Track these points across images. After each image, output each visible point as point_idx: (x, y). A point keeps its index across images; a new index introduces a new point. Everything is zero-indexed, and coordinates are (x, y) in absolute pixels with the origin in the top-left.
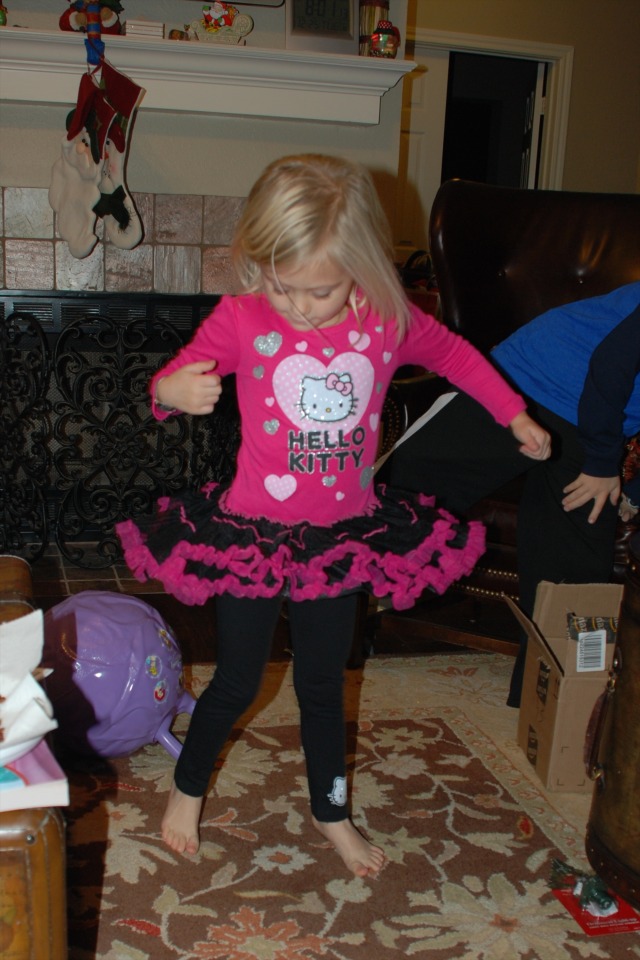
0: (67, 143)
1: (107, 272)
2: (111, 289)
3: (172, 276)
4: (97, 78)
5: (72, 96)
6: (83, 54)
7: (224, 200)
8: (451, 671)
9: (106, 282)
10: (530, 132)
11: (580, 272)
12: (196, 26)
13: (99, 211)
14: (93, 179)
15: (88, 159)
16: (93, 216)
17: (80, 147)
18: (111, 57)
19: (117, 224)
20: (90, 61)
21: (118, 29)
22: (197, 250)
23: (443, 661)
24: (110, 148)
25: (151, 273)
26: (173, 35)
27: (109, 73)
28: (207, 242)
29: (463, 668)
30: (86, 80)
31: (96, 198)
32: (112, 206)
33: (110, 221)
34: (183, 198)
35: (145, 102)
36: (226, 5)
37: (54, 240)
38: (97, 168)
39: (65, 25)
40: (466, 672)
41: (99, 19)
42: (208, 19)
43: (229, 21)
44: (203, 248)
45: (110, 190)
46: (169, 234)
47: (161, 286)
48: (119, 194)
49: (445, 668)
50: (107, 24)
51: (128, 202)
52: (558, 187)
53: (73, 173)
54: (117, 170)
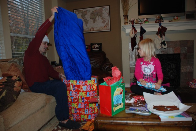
0: (157, 36)
1: (161, 51)
2: (162, 54)
3: (170, 51)
4: (161, 28)
5: (157, 30)
6: (159, 25)
7: (177, 41)
9: (161, 53)
12: (173, 20)
13: (161, 44)
14: (160, 40)
15: (160, 37)
16: (160, 45)
18: (162, 25)
19: (164, 45)
20: (160, 26)
21: (163, 22)
22: (173, 48)
24: (163, 36)
25: (167, 51)
26: (169, 21)
27: (162, 27)
28: (175, 47)
30: (159, 28)
31: (161, 42)
32: (163, 43)
34: (171, 41)
35: (167, 30)
36: (177, 17)
38: (161, 39)
39: (156, 22)
41: (160, 21)
42: (174, 19)
43: (177, 19)
45: (163, 41)
46: (169, 46)
47: (168, 53)
48: (164, 41)
50: (161, 21)
51: (165, 42)
53: (157, 39)
54: (164, 39)
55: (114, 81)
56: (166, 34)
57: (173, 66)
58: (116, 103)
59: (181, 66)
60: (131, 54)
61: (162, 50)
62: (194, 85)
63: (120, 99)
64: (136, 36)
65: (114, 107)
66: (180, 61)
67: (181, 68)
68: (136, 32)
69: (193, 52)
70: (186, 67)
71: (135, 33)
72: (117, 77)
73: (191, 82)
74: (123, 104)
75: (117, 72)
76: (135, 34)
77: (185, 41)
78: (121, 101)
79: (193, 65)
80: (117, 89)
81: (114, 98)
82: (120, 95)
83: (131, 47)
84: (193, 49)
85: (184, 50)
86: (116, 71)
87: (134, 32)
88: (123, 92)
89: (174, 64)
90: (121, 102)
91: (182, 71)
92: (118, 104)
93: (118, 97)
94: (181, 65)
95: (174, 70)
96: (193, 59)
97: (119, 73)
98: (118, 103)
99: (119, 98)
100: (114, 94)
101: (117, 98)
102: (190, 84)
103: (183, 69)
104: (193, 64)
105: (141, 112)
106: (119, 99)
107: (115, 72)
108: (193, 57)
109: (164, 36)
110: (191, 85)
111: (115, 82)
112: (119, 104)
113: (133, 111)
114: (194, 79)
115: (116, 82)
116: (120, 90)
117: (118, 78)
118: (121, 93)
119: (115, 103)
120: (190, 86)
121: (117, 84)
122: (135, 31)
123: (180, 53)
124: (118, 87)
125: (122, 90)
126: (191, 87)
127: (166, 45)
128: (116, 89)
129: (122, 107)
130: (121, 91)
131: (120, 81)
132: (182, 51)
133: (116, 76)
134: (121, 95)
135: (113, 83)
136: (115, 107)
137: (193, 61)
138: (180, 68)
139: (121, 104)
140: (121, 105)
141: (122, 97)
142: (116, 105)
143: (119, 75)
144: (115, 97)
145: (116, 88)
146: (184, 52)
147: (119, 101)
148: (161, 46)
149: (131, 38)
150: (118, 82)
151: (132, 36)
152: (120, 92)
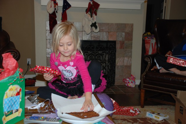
0: (86, 14)
2: (92, 40)
3: (103, 37)
4: (91, 3)
5: (87, 6)
7: (112, 24)
8: (162, 109)
9: (91, 38)
10: (163, 10)
11: (183, 34)
13: (92, 26)
14: (91, 21)
15: (90, 17)
16: (90, 27)
17: (88, 15)
19: (95, 28)
22: (107, 33)
23: (160, 107)
24: (94, 15)
25: (99, 37)
27: (94, 2)
28: (109, 31)
29: (164, 108)
30: (90, 3)
31: (91, 24)
32: (94, 25)
33: (94, 28)
34: (104, 24)
35: (100, 7)
37: (82, 31)
38: (91, 19)
40: (165, 109)
44: (109, 32)
45: (94, 22)
46: (102, 30)
47: (101, 39)
48: (95, 23)
49: (161, 108)
51: (97, 24)
52: (169, 19)
53: (87, 19)
54: (96, 19)
55: (6, 75)
56: (98, 13)
57: (105, 56)
58: (9, 110)
59: (117, 58)
60: (48, 38)
61: (92, 35)
62: (132, 82)
63: (16, 103)
64: (57, 12)
65: (4, 116)
66: (116, 51)
67: (117, 61)
68: (57, 6)
69: (131, 40)
70: (123, 59)
71: (55, 7)
72: (11, 69)
73: (128, 79)
74: (21, 110)
75: (10, 61)
76: (55, 9)
77: (122, 24)
78: (17, 105)
79: (131, 57)
80: (10, 88)
81: (4, 102)
82: (15, 97)
83: (48, 28)
84: (132, 36)
85: (121, 37)
86: (8, 59)
87: (53, 5)
88: (21, 93)
89: (107, 55)
90: (18, 108)
91: (118, 65)
92: (12, 111)
93: (11, 99)
94: (117, 55)
95: (107, 62)
96: (132, 48)
97: (14, 62)
98: (12, 109)
99: (15, 101)
100: (5, 95)
101: (9, 101)
102: (127, 82)
103: (119, 62)
104: (131, 55)
105: (48, 121)
106: (14, 103)
107: (8, 62)
108: (132, 46)
109: (96, 15)
110: (129, 83)
111: (6, 77)
112: (14, 111)
113: (35, 120)
114: (132, 75)
115: (8, 76)
116: (16, 89)
117: (12, 71)
118: (18, 94)
119: (6, 110)
120: (126, 85)
121: (10, 80)
122: (55, 3)
123: (116, 40)
124: (12, 84)
125: (20, 90)
126: (128, 85)
127: (98, 28)
128: (8, 88)
129: (20, 115)
130: (18, 90)
131: (15, 75)
132: (118, 37)
133: (8, 67)
134: (18, 96)
135: (3, 79)
136: (7, 116)
137: (131, 52)
138: (115, 60)
139: (17, 110)
140: (18, 112)
141: (20, 100)
142: (8, 112)
143: (14, 65)
144: (6, 100)
145: (9, 86)
146: (121, 39)
147: (14, 106)
148: (92, 29)
149: (50, 14)
150: (12, 76)
151: (51, 11)
152: (16, 92)
